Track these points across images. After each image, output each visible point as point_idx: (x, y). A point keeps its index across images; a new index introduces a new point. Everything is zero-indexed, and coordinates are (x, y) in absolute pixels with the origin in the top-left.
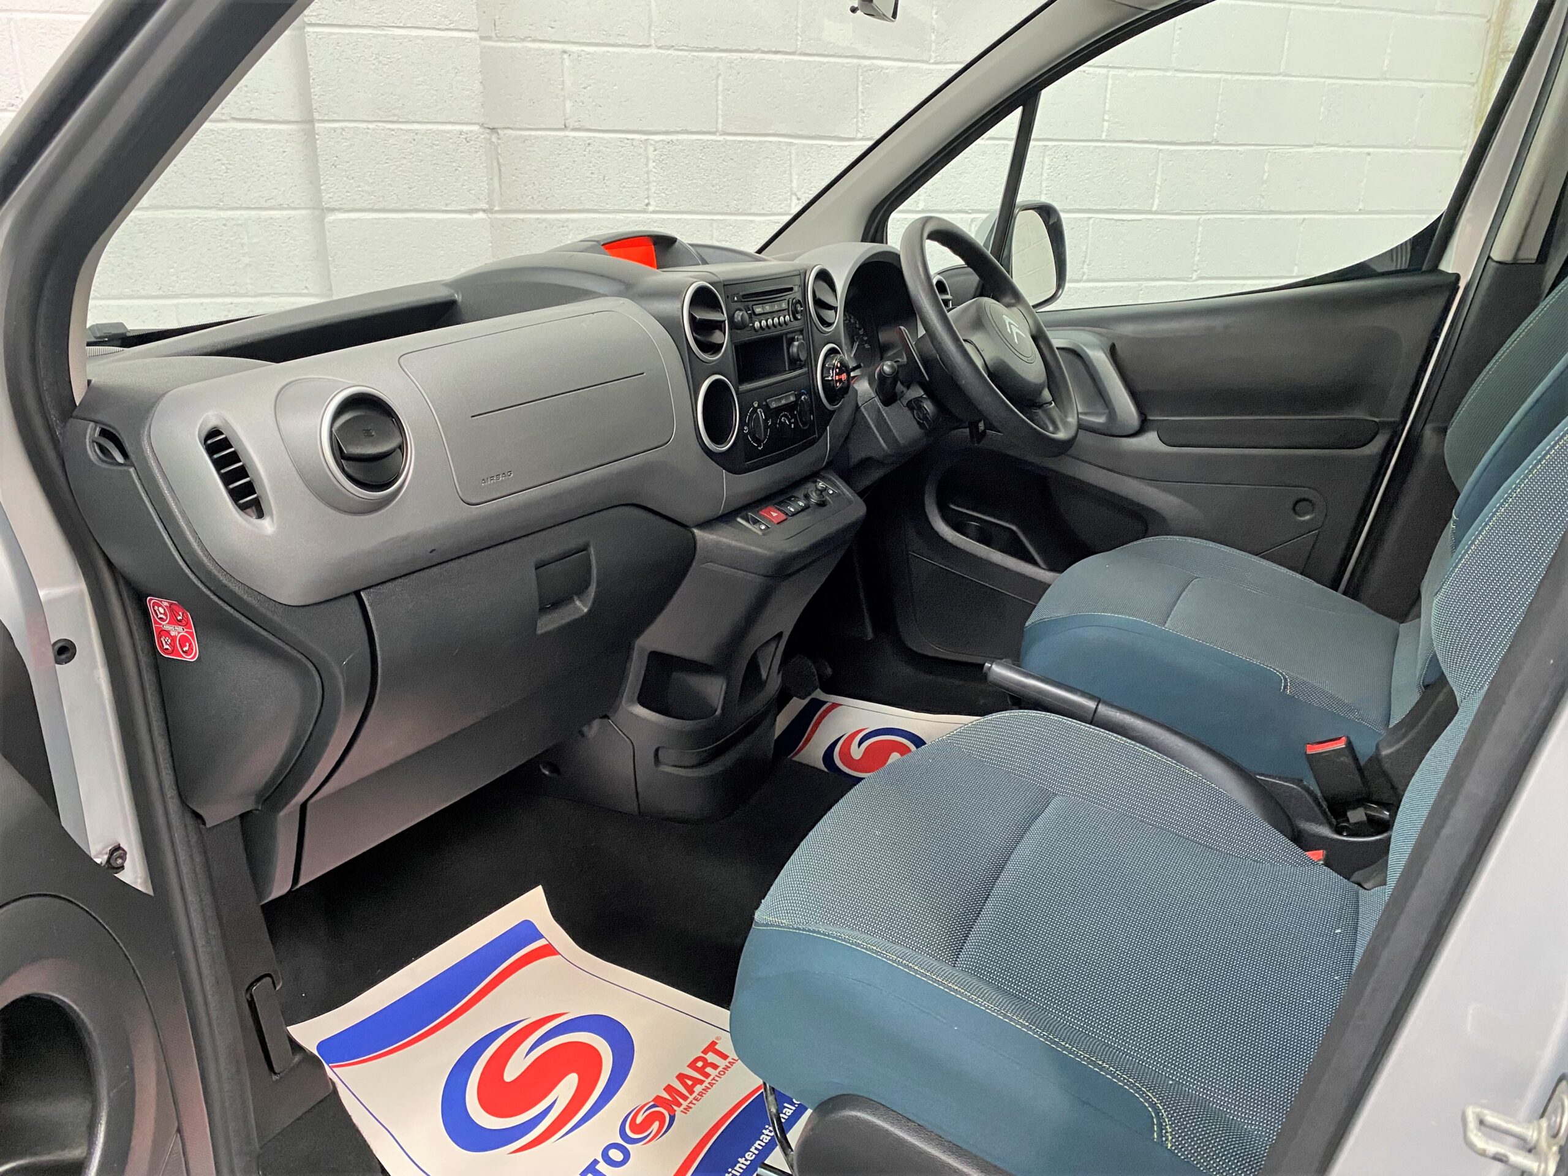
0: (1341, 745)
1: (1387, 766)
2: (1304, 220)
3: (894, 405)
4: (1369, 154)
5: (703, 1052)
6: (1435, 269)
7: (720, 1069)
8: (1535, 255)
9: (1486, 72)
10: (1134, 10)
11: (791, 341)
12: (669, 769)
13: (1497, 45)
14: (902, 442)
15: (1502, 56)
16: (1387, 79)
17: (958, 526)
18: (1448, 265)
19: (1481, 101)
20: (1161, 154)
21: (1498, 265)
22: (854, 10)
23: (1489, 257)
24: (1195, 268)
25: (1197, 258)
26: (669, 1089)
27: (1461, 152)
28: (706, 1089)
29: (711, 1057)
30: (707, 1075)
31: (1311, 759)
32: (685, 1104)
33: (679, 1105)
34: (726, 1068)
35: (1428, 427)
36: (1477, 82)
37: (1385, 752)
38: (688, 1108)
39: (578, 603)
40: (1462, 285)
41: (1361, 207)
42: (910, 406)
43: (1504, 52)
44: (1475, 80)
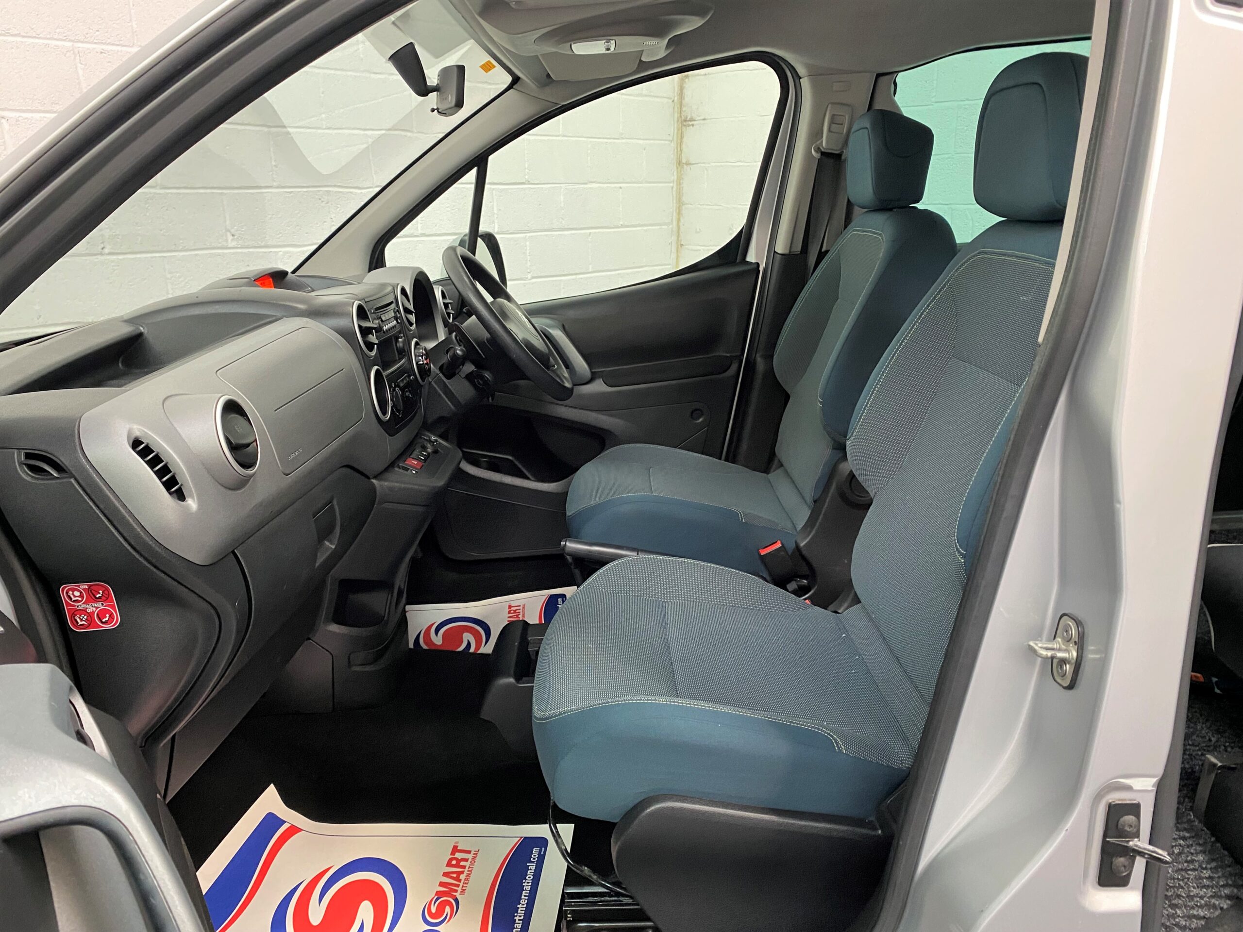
0: (779, 545)
1: (804, 552)
2: (590, 233)
3: (454, 379)
4: (621, 188)
5: (451, 854)
6: (744, 261)
7: (470, 861)
9: (677, 134)
10: (552, 104)
11: (397, 338)
12: (358, 669)
13: (681, 116)
14: (463, 402)
15: (685, 123)
16: (623, 138)
17: (475, 463)
18: (751, 257)
19: (677, 152)
20: (494, 192)
21: (780, 256)
22: (433, 110)
23: (775, 252)
24: (529, 271)
25: (529, 264)
26: (442, 884)
27: (672, 185)
28: (468, 875)
29: (458, 855)
30: (464, 867)
31: (763, 558)
32: (459, 889)
33: (456, 891)
34: (474, 858)
35: (758, 355)
36: (673, 140)
37: (802, 545)
38: (463, 891)
39: (327, 543)
40: (761, 269)
41: (621, 223)
42: (469, 377)
43: (685, 121)
44: (671, 139)
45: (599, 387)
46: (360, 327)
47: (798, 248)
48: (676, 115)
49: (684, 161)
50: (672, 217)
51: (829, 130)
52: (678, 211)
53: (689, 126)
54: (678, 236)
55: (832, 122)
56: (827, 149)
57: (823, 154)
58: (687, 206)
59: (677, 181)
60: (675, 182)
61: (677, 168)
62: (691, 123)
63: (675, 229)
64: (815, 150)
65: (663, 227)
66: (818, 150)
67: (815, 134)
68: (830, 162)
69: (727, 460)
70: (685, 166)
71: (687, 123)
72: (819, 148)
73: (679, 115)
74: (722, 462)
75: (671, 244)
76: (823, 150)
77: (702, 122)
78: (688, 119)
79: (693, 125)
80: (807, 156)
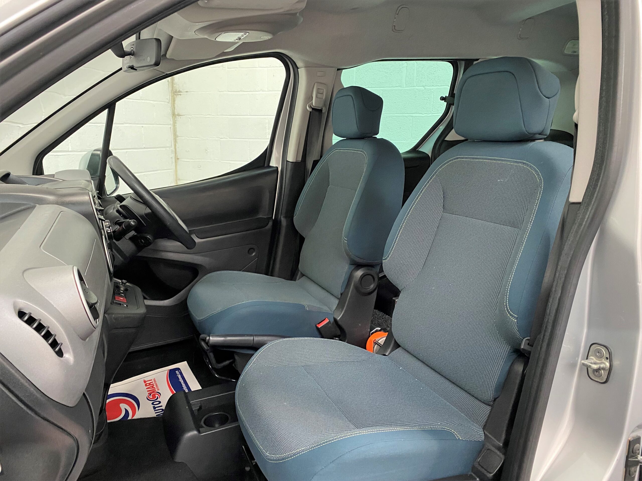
0: (327, 321)
2: (127, 152)
3: (121, 240)
4: (143, 127)
6: (269, 167)
8: (301, 159)
9: (172, 99)
10: (160, 73)
15: (175, 93)
16: (142, 100)
18: (273, 163)
19: (172, 108)
21: (291, 163)
22: (129, 67)
23: (286, 161)
27: (170, 126)
31: (319, 329)
35: (282, 216)
40: (280, 169)
41: (144, 146)
43: (176, 92)
44: (168, 101)
48: (170, 89)
49: (176, 113)
50: (172, 143)
51: (317, 97)
52: (174, 140)
53: (178, 95)
54: (176, 153)
55: (318, 93)
56: (315, 107)
57: (313, 109)
58: (179, 138)
59: (173, 124)
60: (172, 125)
61: (173, 117)
62: (179, 93)
63: (174, 150)
64: (308, 106)
65: (167, 149)
66: (310, 107)
67: (309, 98)
68: (317, 113)
70: (177, 116)
71: (177, 93)
72: (311, 106)
73: (172, 89)
75: (172, 158)
76: (312, 107)
77: (186, 93)
78: (177, 91)
79: (180, 95)
80: (305, 110)
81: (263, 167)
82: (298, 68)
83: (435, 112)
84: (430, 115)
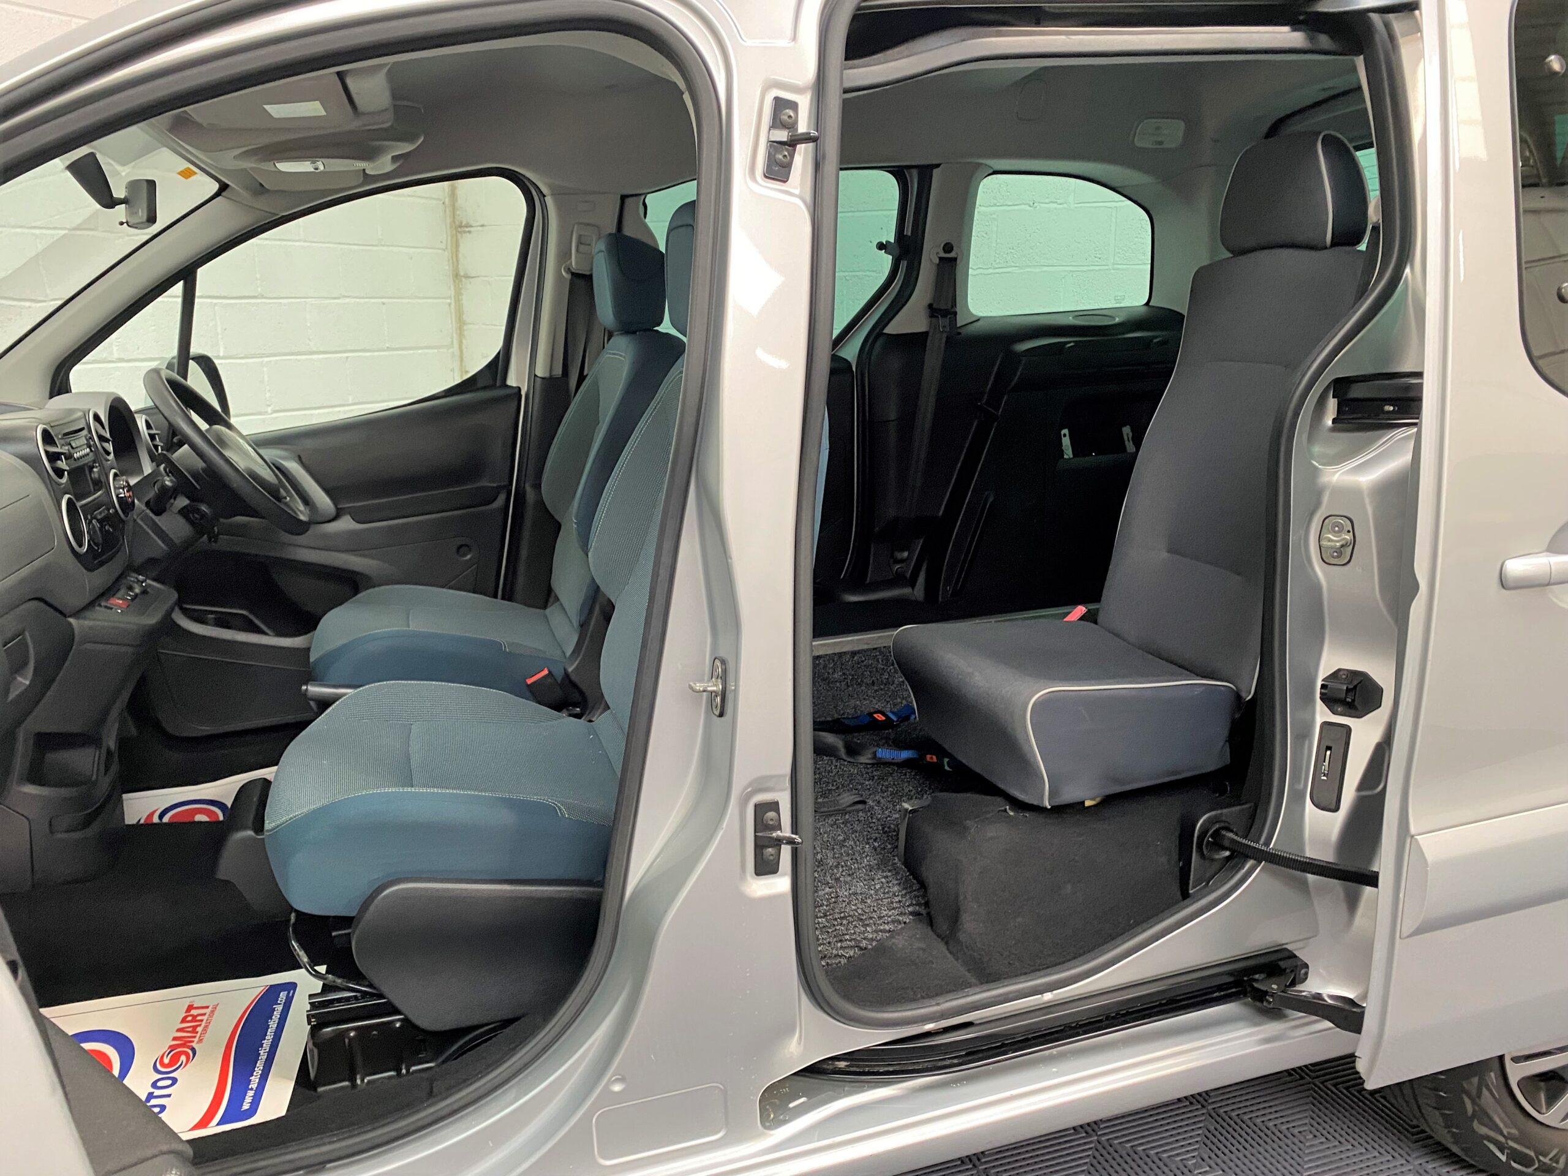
0: (546, 672)
1: (573, 678)
2: (347, 357)
3: (164, 515)
4: (384, 304)
5: (186, 1012)
6: (504, 385)
7: (207, 1015)
8: (560, 372)
9: (451, 241)
10: (266, 214)
11: (91, 468)
12: (59, 836)
13: (454, 222)
14: (177, 541)
16: (383, 246)
17: (200, 619)
18: (512, 381)
19: (453, 263)
21: (541, 379)
22: (122, 224)
23: (535, 376)
24: (268, 403)
25: (268, 395)
26: (175, 1039)
27: (449, 301)
28: (206, 1026)
29: (194, 1012)
30: (202, 1021)
31: (528, 686)
32: (196, 1040)
33: (193, 1042)
34: (212, 1012)
35: (526, 485)
36: (447, 248)
37: (570, 670)
38: (200, 1041)
39: (19, 679)
40: (523, 393)
41: (387, 345)
42: (184, 512)
43: (460, 226)
44: (444, 248)
45: (346, 524)
46: (47, 452)
47: (558, 371)
48: (449, 220)
49: (462, 273)
50: (452, 338)
51: (577, 250)
52: (458, 332)
53: (465, 232)
54: (462, 360)
55: (580, 243)
56: (577, 269)
57: (573, 274)
58: (470, 326)
59: (455, 296)
60: (453, 299)
61: (454, 281)
62: (467, 229)
63: (457, 353)
64: (565, 270)
65: (442, 350)
66: (568, 270)
67: (564, 255)
68: (581, 283)
69: (503, 598)
70: (463, 279)
71: (462, 229)
72: (569, 269)
73: (452, 220)
74: (499, 601)
75: (452, 370)
76: (574, 271)
77: (480, 228)
78: (463, 224)
79: (470, 232)
80: (559, 277)
81: (493, 386)
82: (544, 196)
83: (1000, 266)
84: (991, 271)
